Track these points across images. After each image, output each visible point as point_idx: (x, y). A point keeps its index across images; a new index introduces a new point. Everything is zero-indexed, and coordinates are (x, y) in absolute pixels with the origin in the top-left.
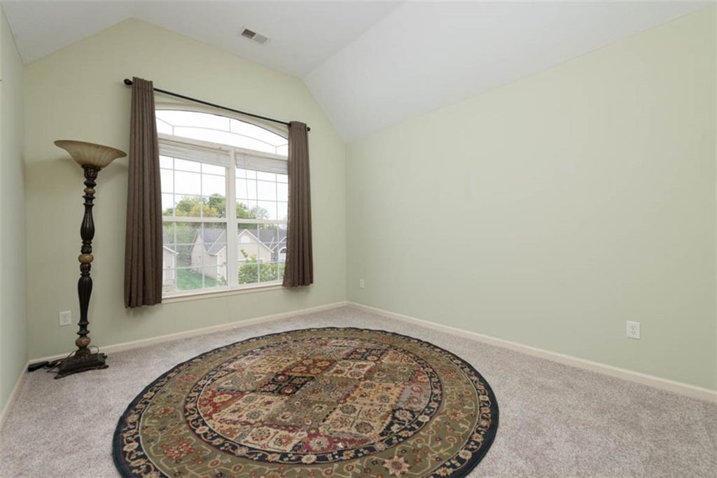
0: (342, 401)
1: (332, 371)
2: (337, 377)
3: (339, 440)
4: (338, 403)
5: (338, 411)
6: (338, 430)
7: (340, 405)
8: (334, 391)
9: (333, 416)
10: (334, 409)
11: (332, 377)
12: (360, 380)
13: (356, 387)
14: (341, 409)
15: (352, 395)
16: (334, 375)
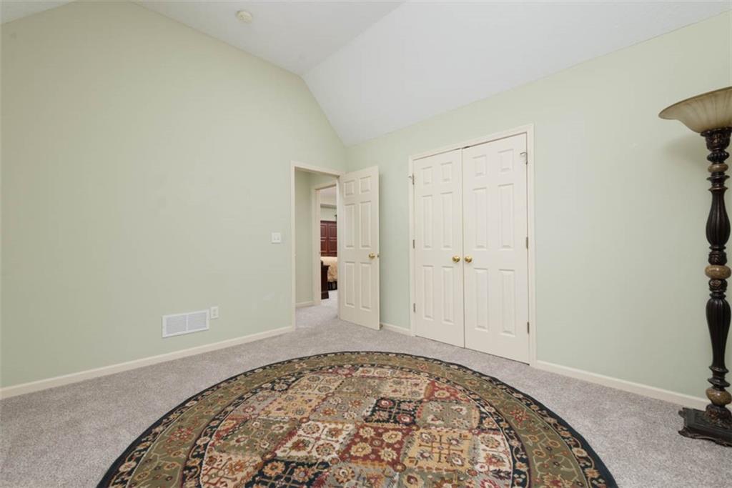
0: (330, 395)
1: (344, 433)
2: (336, 423)
3: (331, 373)
4: (333, 393)
5: (334, 388)
6: (333, 377)
7: (331, 391)
8: (338, 404)
9: (336, 384)
10: (336, 389)
11: (343, 423)
12: (308, 419)
13: (314, 410)
14: (330, 389)
15: (320, 401)
16: (340, 426)
